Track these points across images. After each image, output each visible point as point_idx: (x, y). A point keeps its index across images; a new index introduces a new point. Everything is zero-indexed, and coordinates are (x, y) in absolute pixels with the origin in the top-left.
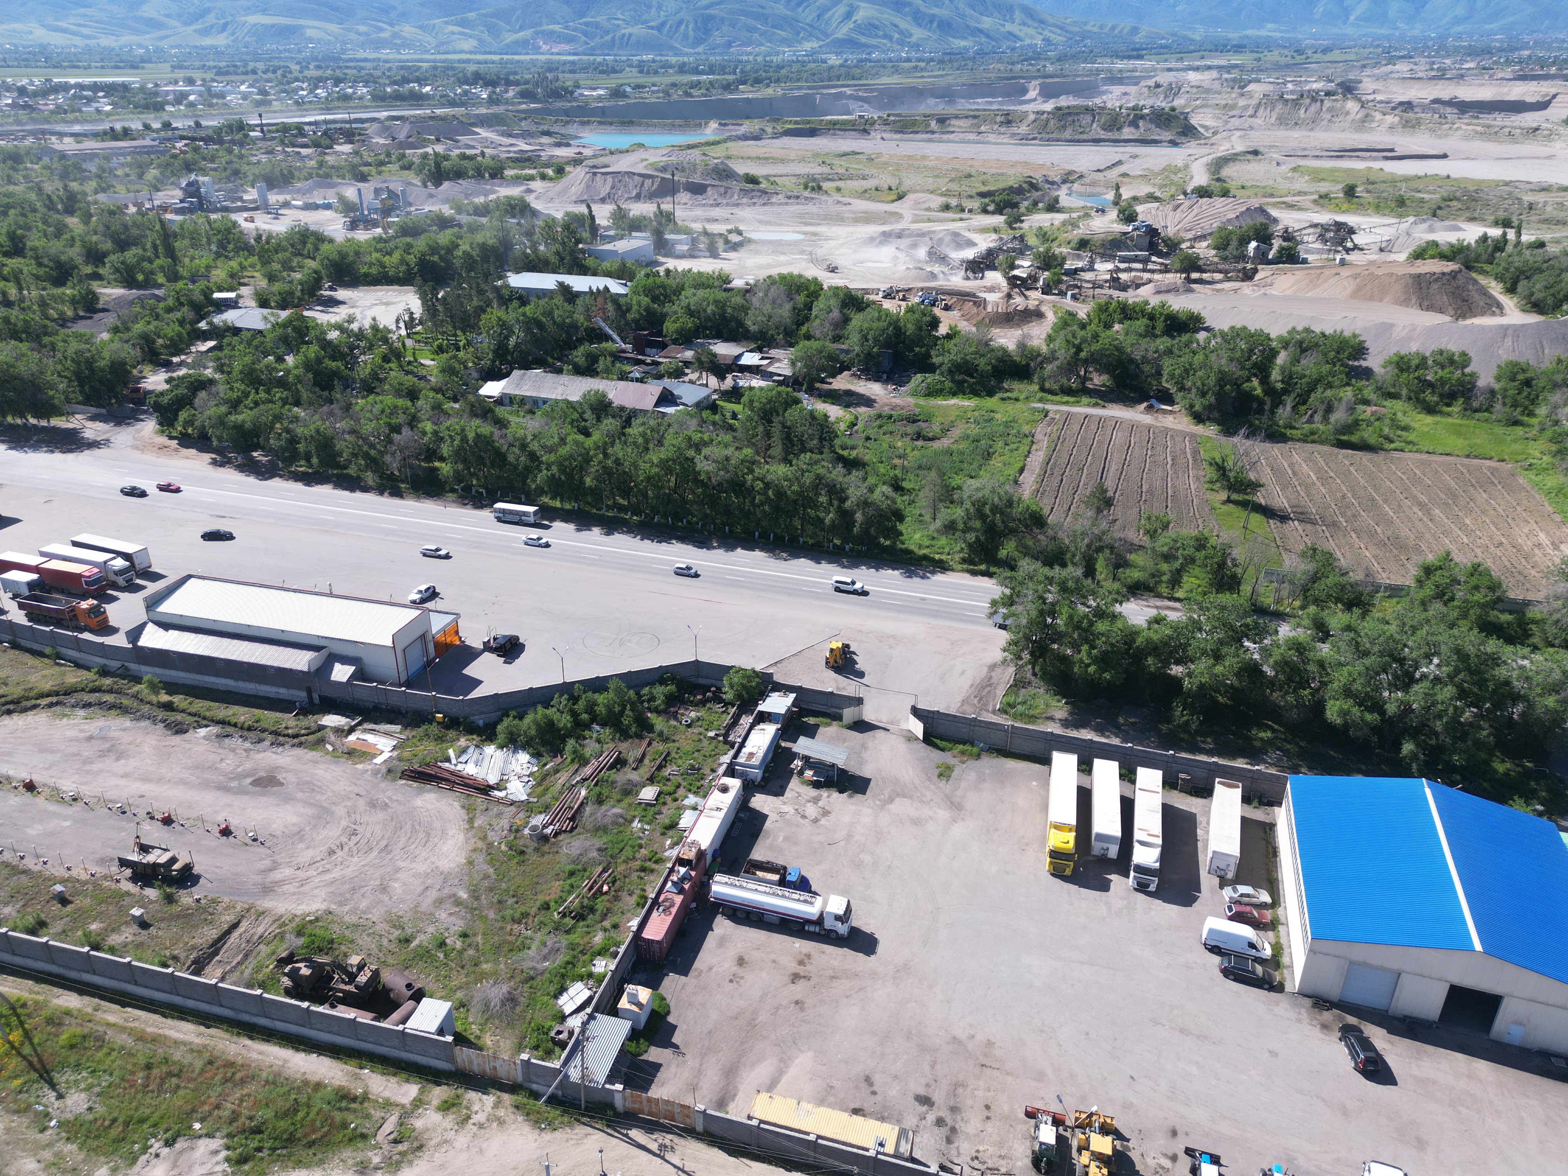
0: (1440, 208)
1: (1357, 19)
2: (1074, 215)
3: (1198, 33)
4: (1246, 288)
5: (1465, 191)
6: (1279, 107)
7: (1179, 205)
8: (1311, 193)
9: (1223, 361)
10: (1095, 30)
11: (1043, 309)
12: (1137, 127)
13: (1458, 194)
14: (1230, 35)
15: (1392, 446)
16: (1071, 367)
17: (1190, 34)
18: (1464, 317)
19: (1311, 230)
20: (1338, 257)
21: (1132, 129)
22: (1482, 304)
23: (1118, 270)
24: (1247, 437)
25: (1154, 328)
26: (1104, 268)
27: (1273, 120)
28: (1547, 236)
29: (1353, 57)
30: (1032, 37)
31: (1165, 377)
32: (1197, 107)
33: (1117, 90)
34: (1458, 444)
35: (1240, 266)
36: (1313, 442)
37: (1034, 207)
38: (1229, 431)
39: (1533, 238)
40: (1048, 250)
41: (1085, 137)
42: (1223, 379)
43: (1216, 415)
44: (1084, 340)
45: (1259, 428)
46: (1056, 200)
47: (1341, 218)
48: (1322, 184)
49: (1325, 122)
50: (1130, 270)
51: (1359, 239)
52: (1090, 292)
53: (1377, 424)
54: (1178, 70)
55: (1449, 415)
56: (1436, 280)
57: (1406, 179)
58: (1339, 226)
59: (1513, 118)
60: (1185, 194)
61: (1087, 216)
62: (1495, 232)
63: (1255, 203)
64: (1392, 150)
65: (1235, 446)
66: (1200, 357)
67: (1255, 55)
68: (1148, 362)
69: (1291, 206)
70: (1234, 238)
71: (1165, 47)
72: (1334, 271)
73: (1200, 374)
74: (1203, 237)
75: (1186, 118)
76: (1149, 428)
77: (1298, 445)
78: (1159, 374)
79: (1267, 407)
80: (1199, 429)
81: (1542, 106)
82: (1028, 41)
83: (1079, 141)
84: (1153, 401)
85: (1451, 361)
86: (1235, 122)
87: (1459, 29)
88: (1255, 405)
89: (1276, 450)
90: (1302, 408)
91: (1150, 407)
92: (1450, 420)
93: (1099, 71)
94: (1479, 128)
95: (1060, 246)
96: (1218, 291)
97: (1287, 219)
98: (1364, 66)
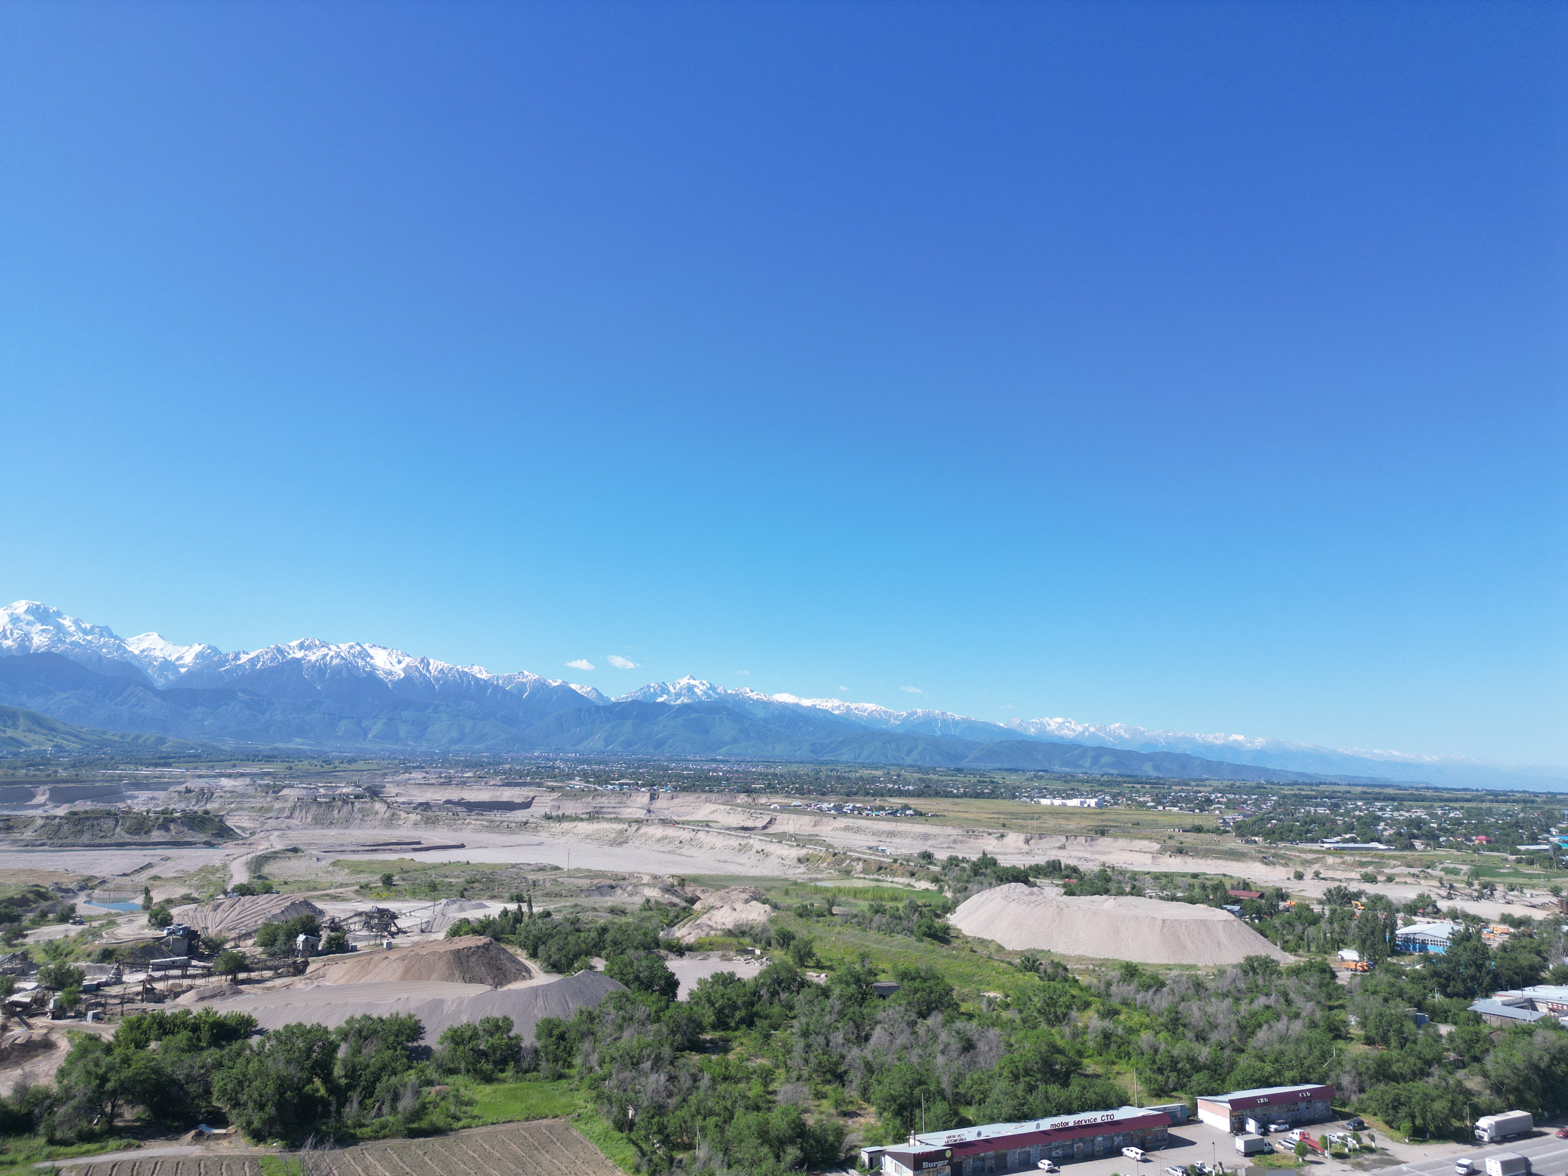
0: (466, 890)
1: (374, 736)
2: (96, 924)
3: (229, 744)
4: (299, 983)
5: (484, 874)
6: (314, 809)
7: (219, 906)
8: (353, 885)
9: (281, 1066)
10: (116, 738)
11: (54, 1037)
12: (168, 830)
13: (478, 877)
14: (260, 747)
15: (460, 1124)
16: (93, 1105)
17: (220, 745)
18: (502, 985)
19: (357, 919)
20: (385, 942)
21: (162, 832)
22: (513, 970)
23: (152, 979)
24: (315, 1147)
25: (199, 1039)
26: (134, 979)
27: (309, 820)
28: (551, 907)
29: (376, 767)
30: (40, 744)
31: (216, 1094)
32: (232, 810)
33: (143, 795)
34: (516, 1108)
35: (290, 961)
36: (385, 1137)
37: (42, 919)
38: (294, 1145)
39: (541, 910)
40: (60, 968)
41: (107, 841)
42: (283, 1085)
43: (278, 1128)
44: (111, 1068)
45: (328, 1134)
46: (72, 909)
47: (383, 905)
48: (362, 875)
49: (358, 821)
50: (166, 978)
51: (401, 923)
52: (119, 1009)
53: (443, 1103)
54: (209, 777)
55: (504, 1081)
56: (473, 954)
57: (434, 867)
58: (382, 912)
59: (508, 815)
60: (225, 893)
61: (112, 923)
62: (513, 907)
63: (299, 897)
64: (419, 843)
65: (303, 1161)
66: (254, 1065)
67: (287, 765)
68: (194, 1080)
69: (335, 898)
70: (281, 933)
71: (195, 756)
72: (383, 956)
73: (256, 1084)
74: (248, 935)
75: (221, 821)
76: (199, 1161)
77: (370, 1144)
78: (208, 1092)
79: (333, 1109)
80: (260, 1150)
81: (527, 805)
82: (35, 747)
83: (99, 845)
84: (203, 1127)
85: (498, 1028)
86: (272, 823)
87: (456, 747)
88: (320, 1109)
89: (347, 1155)
90: (369, 1102)
91: (199, 1135)
92: (506, 1086)
93: (121, 778)
94: (485, 823)
95: (77, 959)
96: (269, 989)
97: (333, 910)
98: (386, 774)
